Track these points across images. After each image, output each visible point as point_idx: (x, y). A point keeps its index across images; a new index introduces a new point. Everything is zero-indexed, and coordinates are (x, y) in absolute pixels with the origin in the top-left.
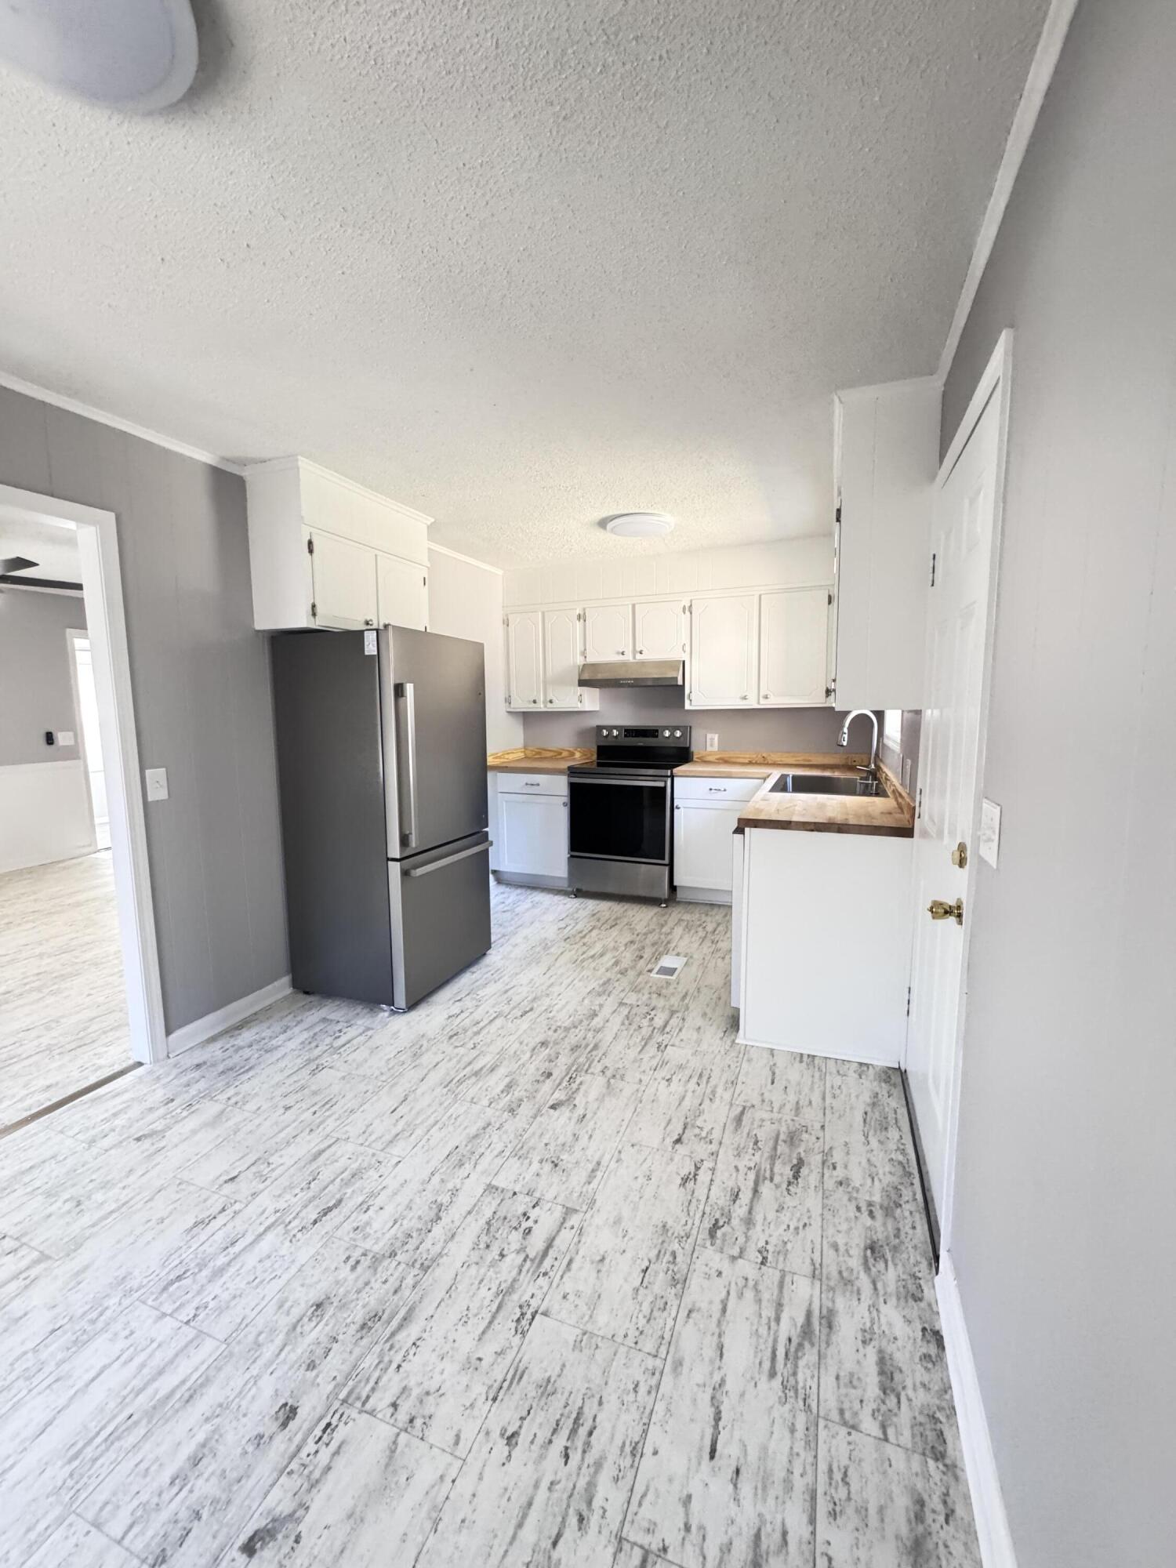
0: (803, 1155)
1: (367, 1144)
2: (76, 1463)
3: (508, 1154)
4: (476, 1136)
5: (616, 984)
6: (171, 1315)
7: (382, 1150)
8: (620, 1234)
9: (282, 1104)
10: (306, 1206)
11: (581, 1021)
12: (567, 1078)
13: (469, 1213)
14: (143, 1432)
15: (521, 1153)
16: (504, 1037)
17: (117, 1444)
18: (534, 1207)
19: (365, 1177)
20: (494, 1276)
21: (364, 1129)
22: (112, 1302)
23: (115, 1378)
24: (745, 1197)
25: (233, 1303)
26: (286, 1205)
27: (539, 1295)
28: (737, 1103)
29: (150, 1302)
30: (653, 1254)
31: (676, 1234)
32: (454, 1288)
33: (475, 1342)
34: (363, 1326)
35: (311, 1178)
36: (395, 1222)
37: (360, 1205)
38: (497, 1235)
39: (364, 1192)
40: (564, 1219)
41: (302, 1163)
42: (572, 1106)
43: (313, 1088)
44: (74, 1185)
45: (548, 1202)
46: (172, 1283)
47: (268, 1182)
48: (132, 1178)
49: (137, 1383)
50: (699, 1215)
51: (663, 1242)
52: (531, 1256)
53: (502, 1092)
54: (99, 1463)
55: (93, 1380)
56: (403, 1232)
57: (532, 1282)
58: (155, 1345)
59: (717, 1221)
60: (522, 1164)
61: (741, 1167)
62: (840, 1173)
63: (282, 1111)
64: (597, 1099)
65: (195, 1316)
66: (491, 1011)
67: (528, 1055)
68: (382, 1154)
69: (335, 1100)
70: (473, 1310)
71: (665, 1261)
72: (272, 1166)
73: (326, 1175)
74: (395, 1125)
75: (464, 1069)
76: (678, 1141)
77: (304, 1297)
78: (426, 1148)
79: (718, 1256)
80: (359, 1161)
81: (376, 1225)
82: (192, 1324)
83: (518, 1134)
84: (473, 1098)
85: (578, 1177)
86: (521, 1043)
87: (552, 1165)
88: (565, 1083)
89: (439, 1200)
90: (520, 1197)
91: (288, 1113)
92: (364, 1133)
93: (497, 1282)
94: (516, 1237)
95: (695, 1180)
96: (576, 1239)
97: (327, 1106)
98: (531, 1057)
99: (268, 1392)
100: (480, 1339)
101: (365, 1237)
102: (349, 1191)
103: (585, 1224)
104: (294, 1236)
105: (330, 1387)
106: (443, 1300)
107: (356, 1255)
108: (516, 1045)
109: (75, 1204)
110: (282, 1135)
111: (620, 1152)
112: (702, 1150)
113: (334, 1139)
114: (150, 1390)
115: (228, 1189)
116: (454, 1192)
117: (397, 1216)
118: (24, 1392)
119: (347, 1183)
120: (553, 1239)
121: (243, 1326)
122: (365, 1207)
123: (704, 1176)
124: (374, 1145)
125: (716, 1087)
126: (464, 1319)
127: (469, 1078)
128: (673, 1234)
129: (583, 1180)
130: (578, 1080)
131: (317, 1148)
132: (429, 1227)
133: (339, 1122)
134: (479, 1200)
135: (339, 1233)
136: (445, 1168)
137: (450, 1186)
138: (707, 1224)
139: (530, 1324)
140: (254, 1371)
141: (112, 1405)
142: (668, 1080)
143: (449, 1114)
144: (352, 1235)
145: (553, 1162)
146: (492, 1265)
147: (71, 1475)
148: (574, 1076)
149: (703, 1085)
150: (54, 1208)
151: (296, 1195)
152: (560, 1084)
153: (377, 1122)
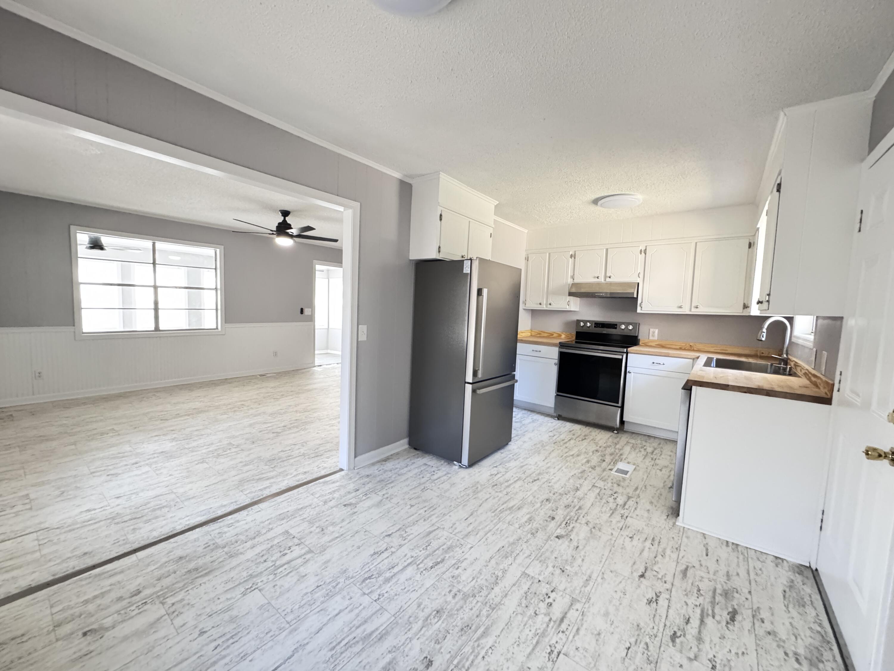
0: (736, 607)
1: (454, 533)
2: (333, 652)
3: (533, 558)
4: (513, 543)
5: (589, 474)
6: (368, 595)
7: (462, 539)
8: (609, 623)
9: (409, 503)
10: (426, 558)
11: (569, 492)
12: (564, 523)
13: (514, 585)
14: (361, 647)
15: (540, 559)
16: (523, 491)
17: (350, 649)
18: (552, 592)
19: (455, 551)
20: (532, 624)
21: (451, 525)
22: (342, 580)
23: (345, 617)
24: (695, 622)
25: (395, 598)
26: (416, 555)
27: (561, 643)
28: (681, 562)
29: (357, 585)
30: (633, 640)
31: (647, 633)
32: (509, 624)
33: (525, 658)
34: (462, 629)
35: (427, 544)
36: (473, 579)
37: (454, 565)
38: (532, 602)
39: (455, 558)
40: (572, 604)
41: (422, 536)
42: (569, 540)
43: (423, 498)
44: (320, 521)
45: (560, 591)
46: (366, 579)
47: (406, 541)
48: (344, 524)
49: (356, 623)
50: (662, 625)
51: (638, 635)
52: (554, 619)
53: (526, 522)
54: (344, 655)
55: (337, 615)
56: (478, 585)
57: (556, 634)
58: (362, 607)
59: (675, 633)
60: (542, 565)
61: (689, 602)
62: (768, 626)
63: (409, 507)
64: (585, 539)
65: (379, 599)
66: (514, 476)
67: (539, 505)
68: (462, 540)
69: (435, 507)
70: (523, 640)
71: (641, 646)
72: (407, 534)
73: (435, 544)
74: (468, 527)
75: (503, 505)
76: (642, 576)
77: (431, 606)
78: (486, 543)
79: (678, 655)
80: (451, 541)
81: (463, 578)
82: (378, 602)
83: (538, 547)
84: (509, 522)
85: (578, 582)
86: (534, 497)
87: (560, 571)
88: (563, 525)
89: (496, 573)
90: (543, 584)
91: (412, 508)
92: (452, 527)
93: (535, 628)
94: (543, 606)
95: (657, 603)
96: (580, 617)
97: (432, 509)
98: (541, 506)
99: (417, 649)
100: (528, 657)
101: (459, 582)
102: (447, 556)
103: (585, 610)
104: (422, 572)
105: (448, 656)
106: (503, 629)
107: (455, 590)
108: (531, 498)
109: (321, 530)
110: (411, 518)
111: (603, 573)
112: (660, 586)
113: (436, 527)
114: (362, 628)
115: (387, 539)
116: (505, 571)
117: (474, 576)
118: (309, 611)
119: (447, 551)
120: (566, 613)
121: (401, 610)
122: (456, 566)
123: (663, 602)
124: (457, 535)
125: (665, 549)
126: (517, 643)
127: (506, 510)
128: (645, 632)
129: (582, 584)
130: (572, 525)
131: (428, 530)
132: (492, 587)
133: (438, 519)
134: (518, 580)
135: (444, 576)
136: (497, 556)
137: (501, 567)
138: (669, 633)
139: (557, 658)
140: (410, 634)
141: (346, 630)
142: (631, 537)
143: (497, 527)
144: (451, 579)
145: (561, 569)
146: (530, 617)
147: (332, 656)
148: (568, 522)
149: (656, 545)
150: (312, 529)
151: (421, 551)
152: (560, 525)
153: (458, 524)
